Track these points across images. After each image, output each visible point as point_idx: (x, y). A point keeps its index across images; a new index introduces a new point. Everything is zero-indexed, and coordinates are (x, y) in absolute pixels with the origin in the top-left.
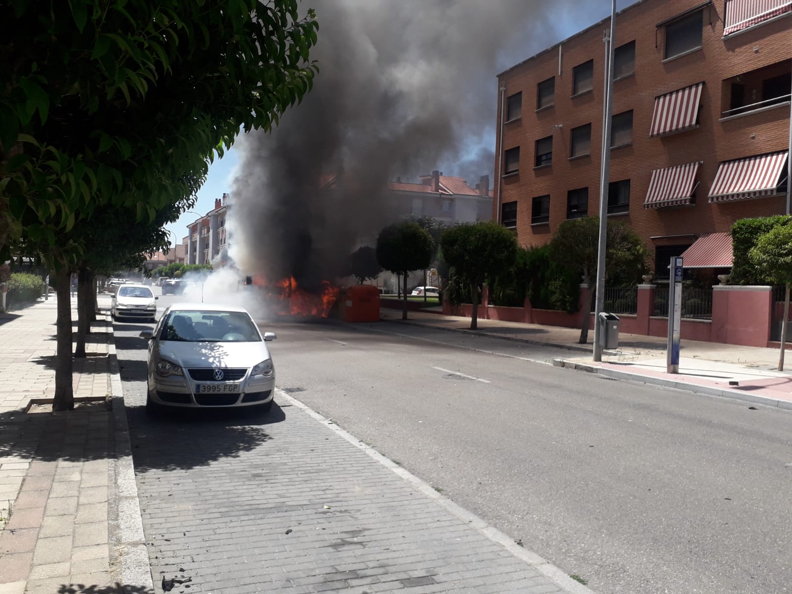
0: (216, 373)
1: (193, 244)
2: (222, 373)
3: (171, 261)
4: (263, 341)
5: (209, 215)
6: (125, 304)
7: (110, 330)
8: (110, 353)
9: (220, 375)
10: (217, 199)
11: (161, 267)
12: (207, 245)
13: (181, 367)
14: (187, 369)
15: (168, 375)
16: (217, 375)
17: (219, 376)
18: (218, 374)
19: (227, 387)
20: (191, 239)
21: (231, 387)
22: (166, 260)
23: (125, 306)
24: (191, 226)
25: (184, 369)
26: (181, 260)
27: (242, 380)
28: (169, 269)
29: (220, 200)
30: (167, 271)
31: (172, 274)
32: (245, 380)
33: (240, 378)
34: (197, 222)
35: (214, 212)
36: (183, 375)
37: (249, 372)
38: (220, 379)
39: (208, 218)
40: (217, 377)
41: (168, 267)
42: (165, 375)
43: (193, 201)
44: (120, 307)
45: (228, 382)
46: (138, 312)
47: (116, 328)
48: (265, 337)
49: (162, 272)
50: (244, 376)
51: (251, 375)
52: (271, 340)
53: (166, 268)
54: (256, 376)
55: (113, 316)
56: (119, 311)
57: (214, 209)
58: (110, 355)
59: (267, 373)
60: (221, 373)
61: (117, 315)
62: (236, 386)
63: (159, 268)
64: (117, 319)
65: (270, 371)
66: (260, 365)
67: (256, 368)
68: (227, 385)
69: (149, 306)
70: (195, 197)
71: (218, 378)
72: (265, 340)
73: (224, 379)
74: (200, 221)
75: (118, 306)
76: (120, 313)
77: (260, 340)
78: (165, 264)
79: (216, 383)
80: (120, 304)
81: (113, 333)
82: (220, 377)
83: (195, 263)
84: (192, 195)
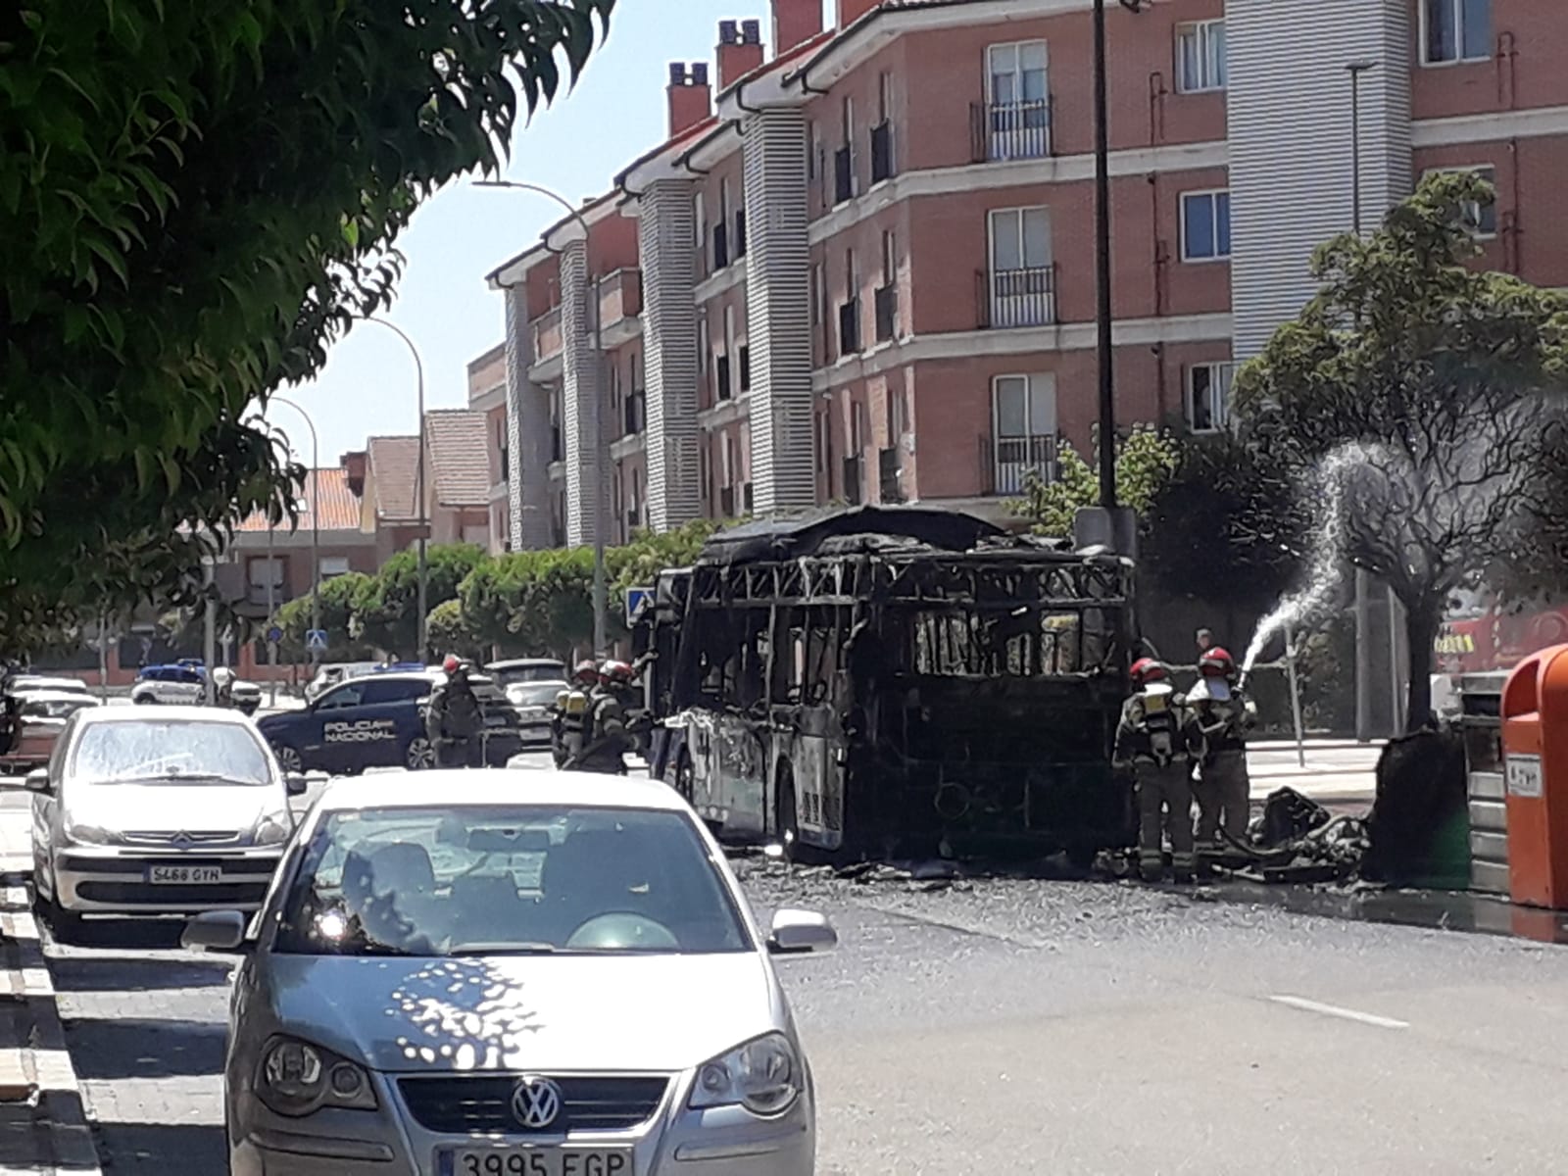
0: (524, 1093)
1: (540, 397)
2: (553, 1096)
3: (402, 535)
4: (762, 950)
5: (632, 184)
6: (116, 827)
7: (36, 982)
8: (43, 1086)
9: (542, 1104)
10: (677, 70)
11: (338, 577)
12: (630, 401)
13: (366, 1069)
14: (393, 1079)
15: (315, 1105)
16: (529, 1103)
17: (535, 1107)
18: (535, 1099)
19: (578, 1163)
20: (525, 359)
21: (594, 1163)
22: (370, 528)
23: (114, 841)
24: (516, 275)
25: (379, 1077)
26: (467, 518)
27: (641, 1130)
28: (391, 593)
29: (700, 69)
30: (377, 601)
31: (412, 620)
32: (662, 1132)
33: (636, 1121)
34: (555, 243)
35: (662, 169)
36: (378, 1109)
37: (678, 1089)
38: (543, 1122)
39: (625, 212)
40: (529, 1116)
41: (381, 580)
42: (299, 1111)
43: (382, 279)
44: (87, 850)
45: (578, 1138)
46: (192, 876)
47: (66, 975)
48: (776, 933)
49: (347, 612)
50: (652, 1109)
51: (687, 1105)
52: (809, 949)
53: (369, 581)
54: (708, 1112)
55: (44, 909)
56: (80, 877)
57: (664, 137)
58: (44, 1095)
59: (769, 1098)
60: (546, 1093)
61: (69, 899)
62: (618, 1156)
63: (322, 587)
64: (66, 925)
65: (783, 1091)
66: (728, 1061)
67: (711, 1072)
68: (572, 1154)
69: (250, 840)
70: (392, 257)
71: (535, 1118)
72: (774, 948)
73: (562, 1126)
74: (576, 232)
75: (71, 844)
76: (84, 890)
77: (747, 946)
78: (360, 555)
79: (529, 1142)
80: (82, 833)
81: (51, 1000)
82: (542, 1115)
83: (560, 539)
84: (380, 252)
